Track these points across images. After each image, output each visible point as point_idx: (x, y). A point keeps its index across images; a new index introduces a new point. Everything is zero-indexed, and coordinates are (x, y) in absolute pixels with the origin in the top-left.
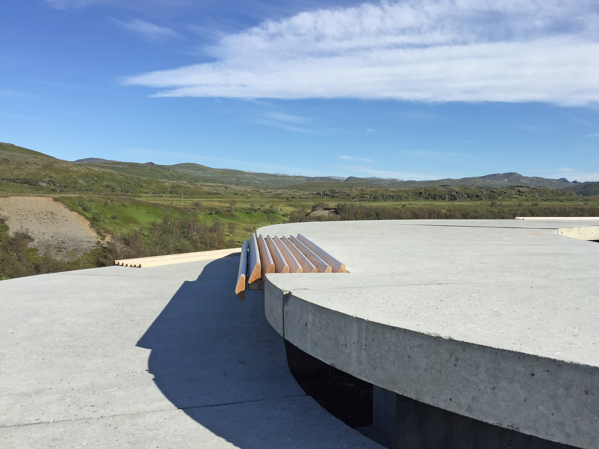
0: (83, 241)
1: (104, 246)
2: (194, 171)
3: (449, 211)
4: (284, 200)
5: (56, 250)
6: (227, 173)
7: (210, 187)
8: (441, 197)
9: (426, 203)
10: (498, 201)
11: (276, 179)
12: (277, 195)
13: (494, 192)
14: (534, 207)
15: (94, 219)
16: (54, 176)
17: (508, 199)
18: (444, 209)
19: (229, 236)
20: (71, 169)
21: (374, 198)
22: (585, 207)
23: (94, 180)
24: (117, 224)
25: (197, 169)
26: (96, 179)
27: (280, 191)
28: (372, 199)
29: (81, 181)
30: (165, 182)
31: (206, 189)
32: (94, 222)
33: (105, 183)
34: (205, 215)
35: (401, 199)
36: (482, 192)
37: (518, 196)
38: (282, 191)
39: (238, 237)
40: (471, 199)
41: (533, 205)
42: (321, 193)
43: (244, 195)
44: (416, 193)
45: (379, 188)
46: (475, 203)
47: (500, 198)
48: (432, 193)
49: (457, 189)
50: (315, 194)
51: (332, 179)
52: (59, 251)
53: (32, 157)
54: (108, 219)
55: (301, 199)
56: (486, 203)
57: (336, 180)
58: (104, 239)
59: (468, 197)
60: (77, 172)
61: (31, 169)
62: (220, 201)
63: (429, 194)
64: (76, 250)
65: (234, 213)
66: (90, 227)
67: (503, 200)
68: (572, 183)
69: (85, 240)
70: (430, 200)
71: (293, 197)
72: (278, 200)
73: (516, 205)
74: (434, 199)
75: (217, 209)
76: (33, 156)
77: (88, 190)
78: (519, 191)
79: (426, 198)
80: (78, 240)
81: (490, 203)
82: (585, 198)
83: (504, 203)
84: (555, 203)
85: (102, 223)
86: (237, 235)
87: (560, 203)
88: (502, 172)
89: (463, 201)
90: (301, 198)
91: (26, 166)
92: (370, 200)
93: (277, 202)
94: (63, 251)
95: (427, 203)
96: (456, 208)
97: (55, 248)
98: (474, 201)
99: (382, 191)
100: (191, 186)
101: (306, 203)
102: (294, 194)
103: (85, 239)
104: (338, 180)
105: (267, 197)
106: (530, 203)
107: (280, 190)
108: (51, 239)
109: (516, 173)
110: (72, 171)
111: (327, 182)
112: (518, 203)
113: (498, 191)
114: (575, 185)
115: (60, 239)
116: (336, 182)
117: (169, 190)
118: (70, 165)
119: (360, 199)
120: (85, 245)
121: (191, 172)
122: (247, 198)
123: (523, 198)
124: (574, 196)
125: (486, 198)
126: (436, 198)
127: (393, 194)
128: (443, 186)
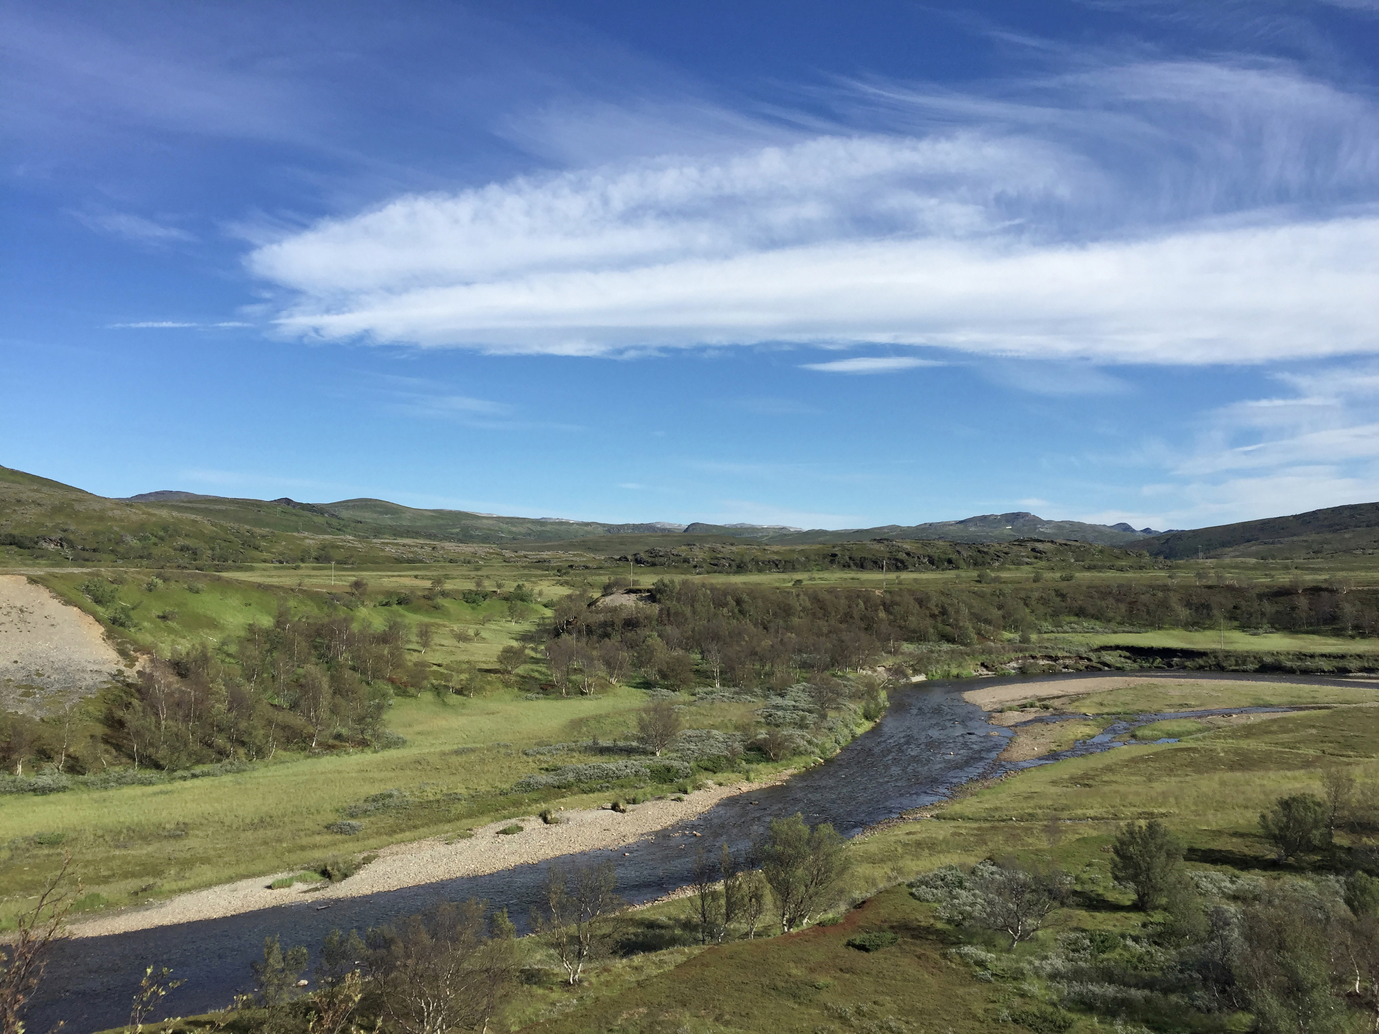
0: (83, 671)
1: (130, 680)
2: (375, 516)
3: (890, 592)
4: (552, 573)
5: (21, 691)
6: (442, 519)
7: (401, 547)
8: (875, 563)
9: (845, 576)
10: (993, 570)
11: (543, 528)
12: (539, 562)
13: (984, 552)
14: (1066, 583)
15: (114, 621)
16: (72, 528)
17: (1013, 567)
18: (878, 589)
19: (420, 652)
20: (110, 513)
21: (739, 567)
22: (1169, 582)
23: (156, 537)
24: (171, 631)
25: (382, 510)
26: (161, 533)
27: (545, 555)
28: (734, 568)
29: (129, 538)
30: (307, 538)
31: (390, 551)
32: (115, 627)
33: (181, 542)
34: (375, 606)
35: (794, 569)
36: (959, 552)
37: (1034, 560)
38: (549, 553)
39: (438, 654)
40: (938, 567)
41: (1063, 579)
42: (629, 557)
43: (469, 562)
44: (824, 555)
45: (748, 547)
46: (946, 576)
47: (997, 564)
48: (857, 555)
49: (908, 547)
50: (616, 560)
51: (658, 528)
52: (26, 694)
53: (30, 490)
54: (150, 620)
55: (588, 571)
56: (969, 574)
57: (665, 530)
58: (131, 666)
59: (932, 562)
60: (122, 520)
61: (25, 516)
62: (416, 577)
63: (850, 558)
64: (65, 692)
65: (440, 601)
66: (104, 639)
67: (1000, 569)
68: (1142, 534)
69: (90, 667)
70: (853, 570)
71: (571, 566)
72: (540, 572)
73: (1027, 579)
74: (862, 567)
75: (402, 593)
76: (32, 488)
77: (141, 557)
78: (1033, 550)
79: (844, 566)
80: (72, 669)
81: (975, 574)
82: (1170, 564)
83: (1004, 575)
84: (1108, 574)
85: (133, 630)
86: (437, 650)
87: (1119, 574)
88: (999, 512)
89: (920, 572)
90: (587, 568)
91: (16, 508)
92: (729, 570)
93: (536, 576)
94: (35, 693)
95: (848, 575)
96: (905, 586)
97: (18, 687)
98: (943, 570)
99: (754, 551)
100: (360, 546)
101: (597, 578)
102: (574, 559)
103: (89, 665)
104: (669, 530)
105: (516, 567)
106: (1058, 575)
107: (546, 553)
108: (12, 667)
109: (1027, 514)
110: (113, 519)
111: (647, 533)
112: (1033, 575)
113: (992, 551)
114: (1148, 536)
115: (33, 668)
116: (666, 533)
117: (314, 554)
118: (108, 505)
119: (710, 570)
120: (89, 680)
121: (368, 516)
122: (477, 570)
123: (1043, 563)
124: (1147, 559)
125: (968, 564)
126: (865, 564)
127: (776, 558)
128: (880, 541)
